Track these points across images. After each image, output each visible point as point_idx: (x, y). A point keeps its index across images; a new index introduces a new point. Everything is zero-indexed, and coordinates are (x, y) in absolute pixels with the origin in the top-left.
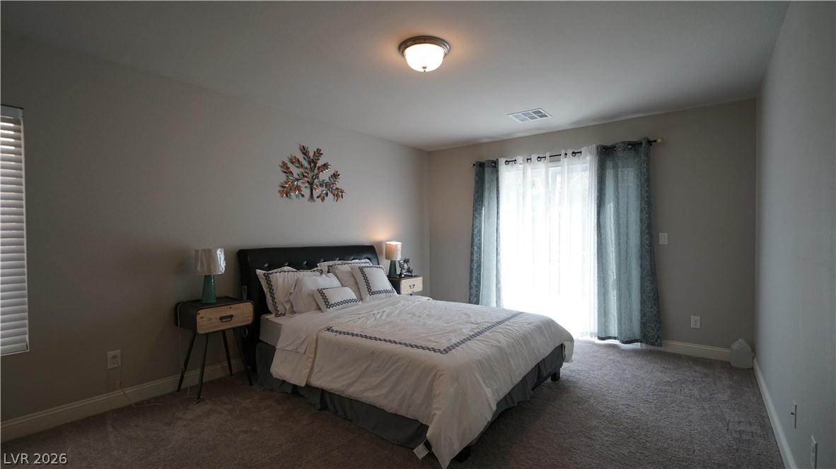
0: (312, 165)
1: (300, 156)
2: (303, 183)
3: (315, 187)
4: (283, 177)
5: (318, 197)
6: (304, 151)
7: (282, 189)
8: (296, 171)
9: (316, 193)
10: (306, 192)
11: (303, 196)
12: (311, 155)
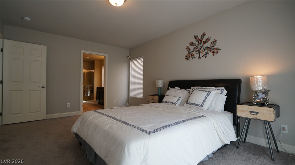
0: (200, 42)
1: (194, 41)
2: (195, 52)
3: (201, 52)
4: (187, 52)
5: (203, 56)
6: (196, 37)
7: (186, 57)
8: (192, 48)
9: (201, 55)
10: (197, 56)
11: (195, 58)
12: (200, 38)
